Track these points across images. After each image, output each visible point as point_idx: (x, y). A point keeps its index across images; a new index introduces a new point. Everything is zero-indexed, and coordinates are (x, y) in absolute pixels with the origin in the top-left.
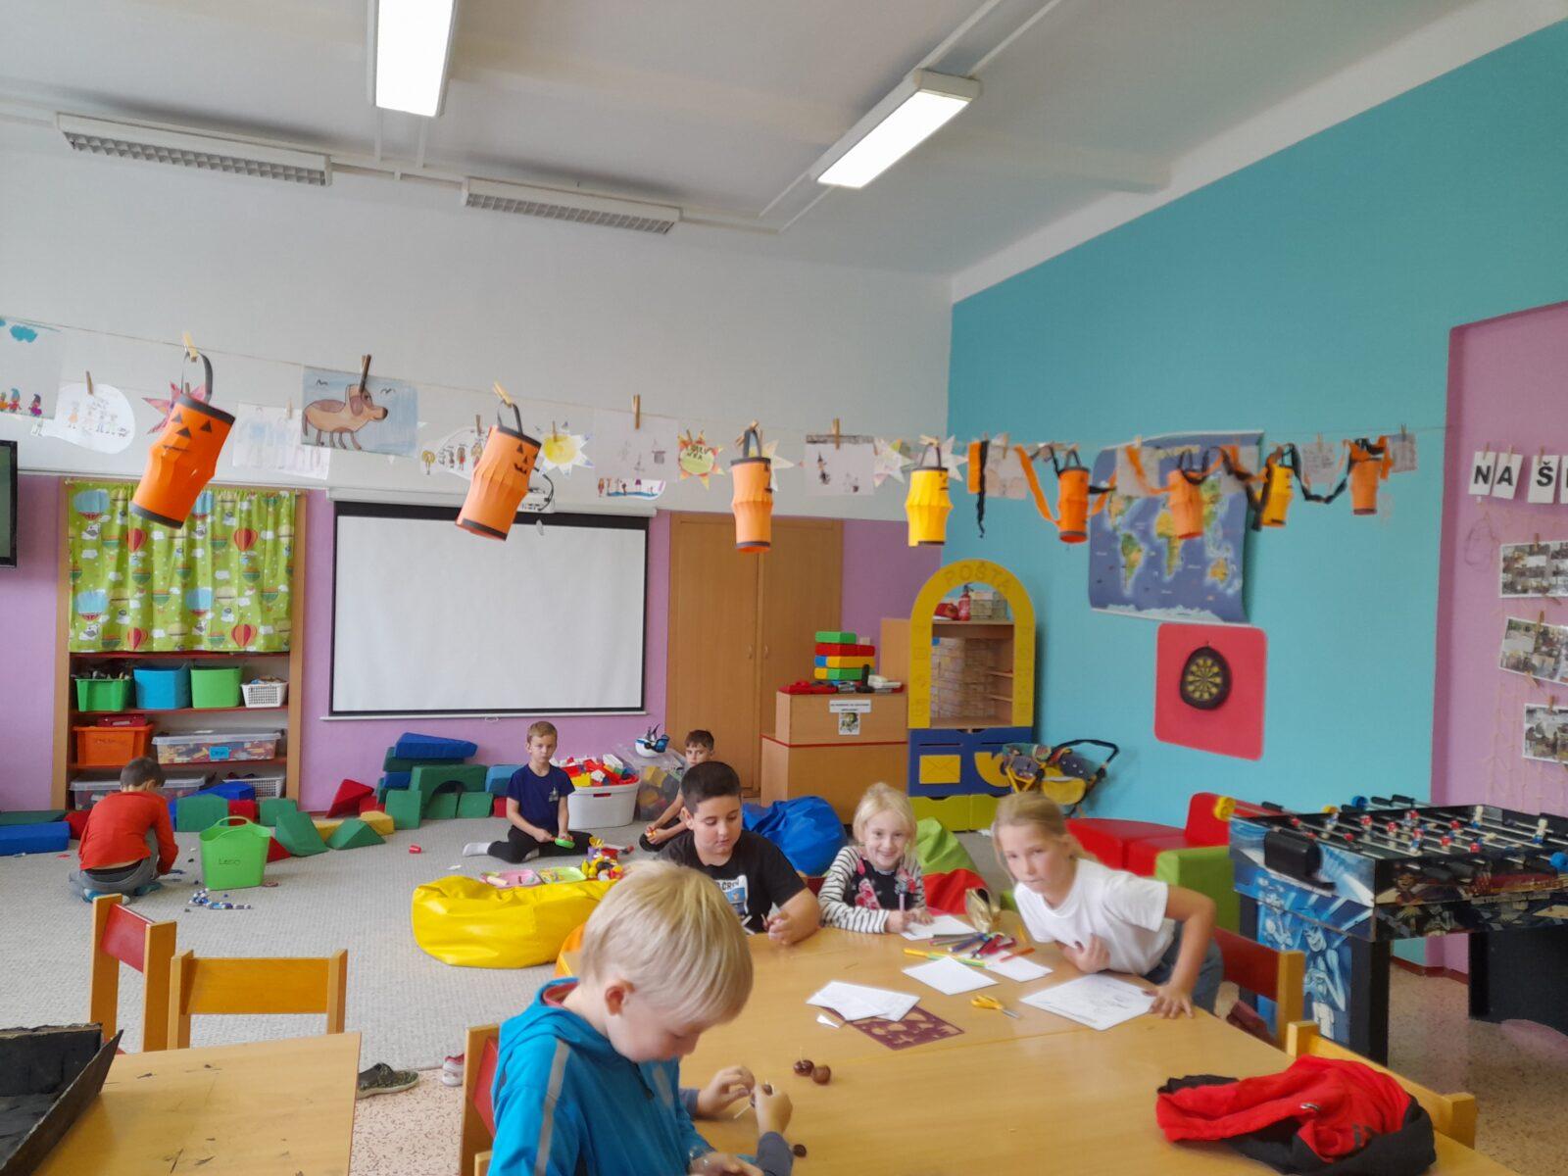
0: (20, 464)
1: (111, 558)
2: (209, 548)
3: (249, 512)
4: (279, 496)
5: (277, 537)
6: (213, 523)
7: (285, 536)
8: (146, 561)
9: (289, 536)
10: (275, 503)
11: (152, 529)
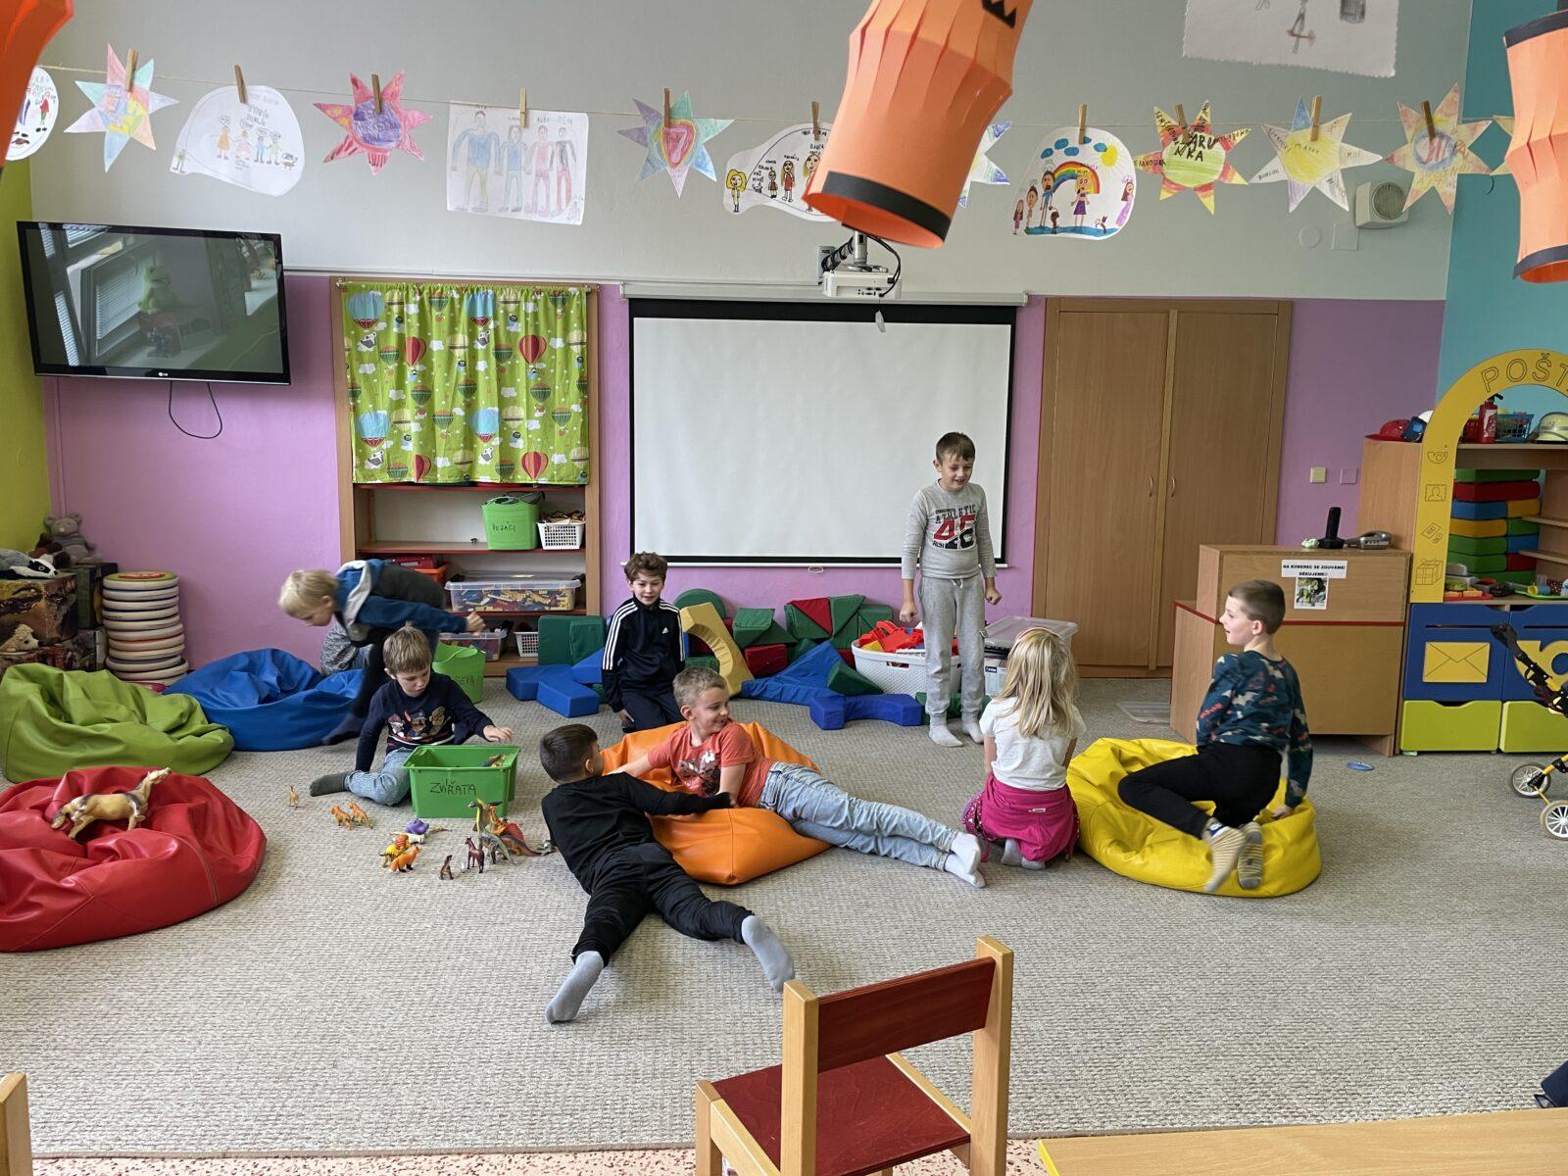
0: (287, 263)
1: (390, 373)
2: (493, 359)
3: (535, 314)
4: (568, 294)
5: (568, 345)
6: (496, 330)
7: (576, 344)
8: (426, 376)
9: (582, 343)
10: (564, 302)
11: (430, 339)
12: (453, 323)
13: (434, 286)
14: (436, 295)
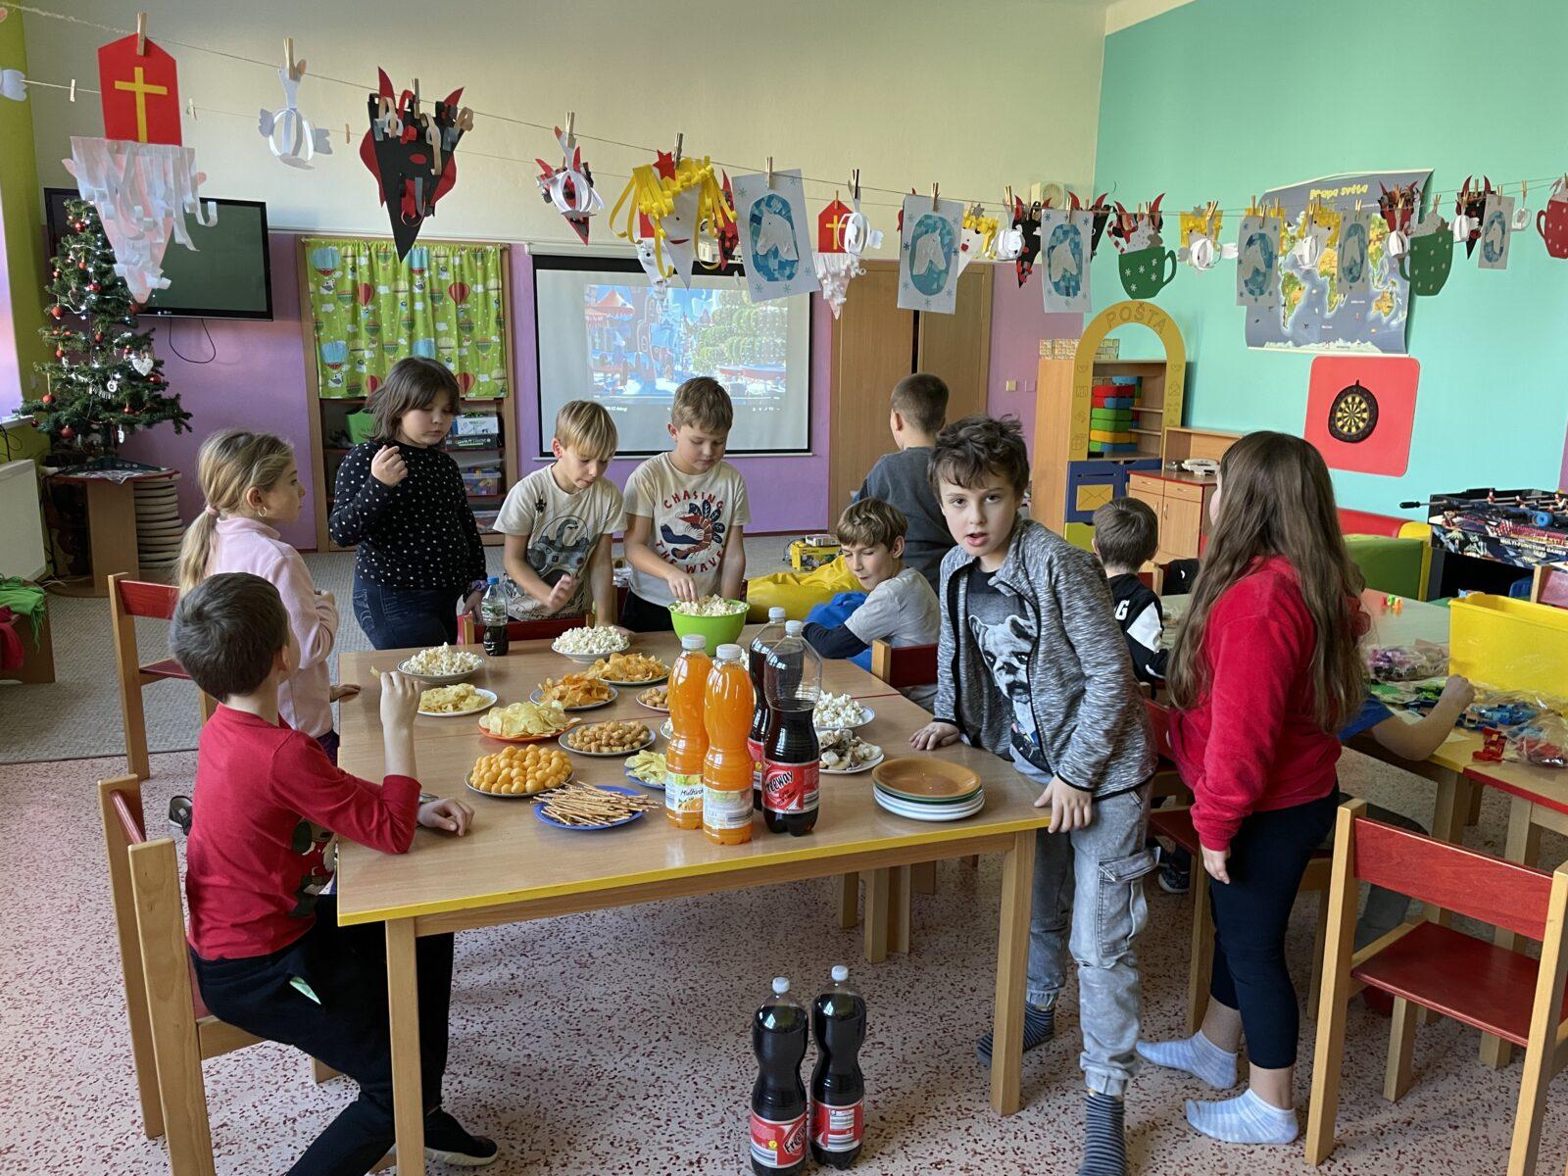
0: (270, 224)
1: (347, 311)
2: (429, 301)
3: (461, 266)
4: (486, 251)
5: (486, 291)
6: (430, 277)
7: (494, 289)
8: (375, 313)
9: (498, 289)
10: (482, 257)
11: (378, 284)
12: (396, 273)
13: (380, 244)
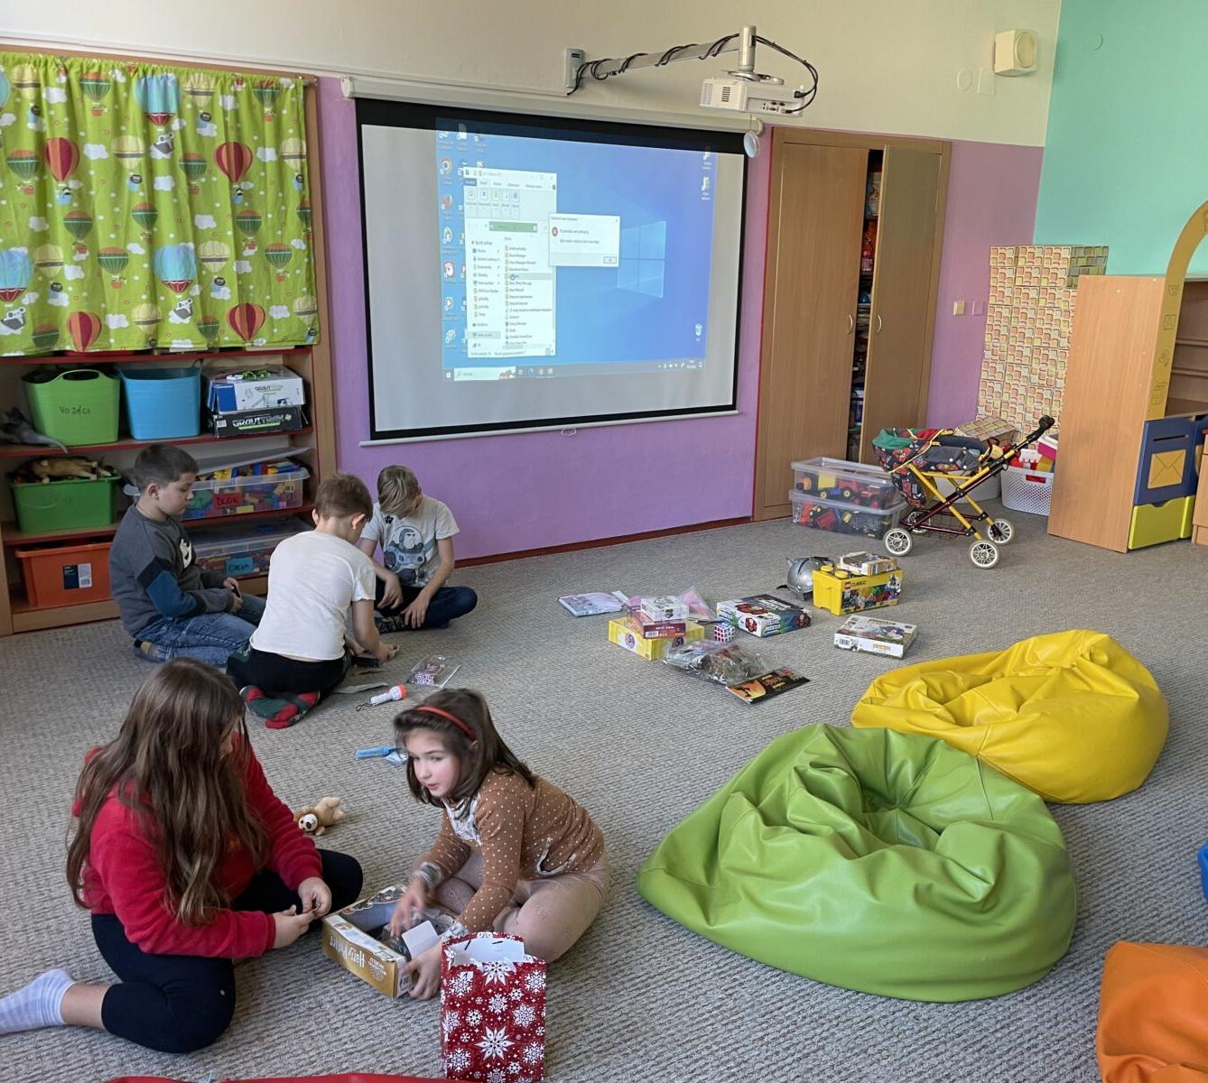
1: (27, 191)
2: (182, 174)
3: (236, 112)
4: (279, 87)
5: (281, 158)
6: (182, 131)
7: (294, 157)
8: (82, 196)
9: (301, 157)
10: (273, 98)
11: (85, 140)
12: (119, 119)
13: (86, 62)
14: (90, 77)
